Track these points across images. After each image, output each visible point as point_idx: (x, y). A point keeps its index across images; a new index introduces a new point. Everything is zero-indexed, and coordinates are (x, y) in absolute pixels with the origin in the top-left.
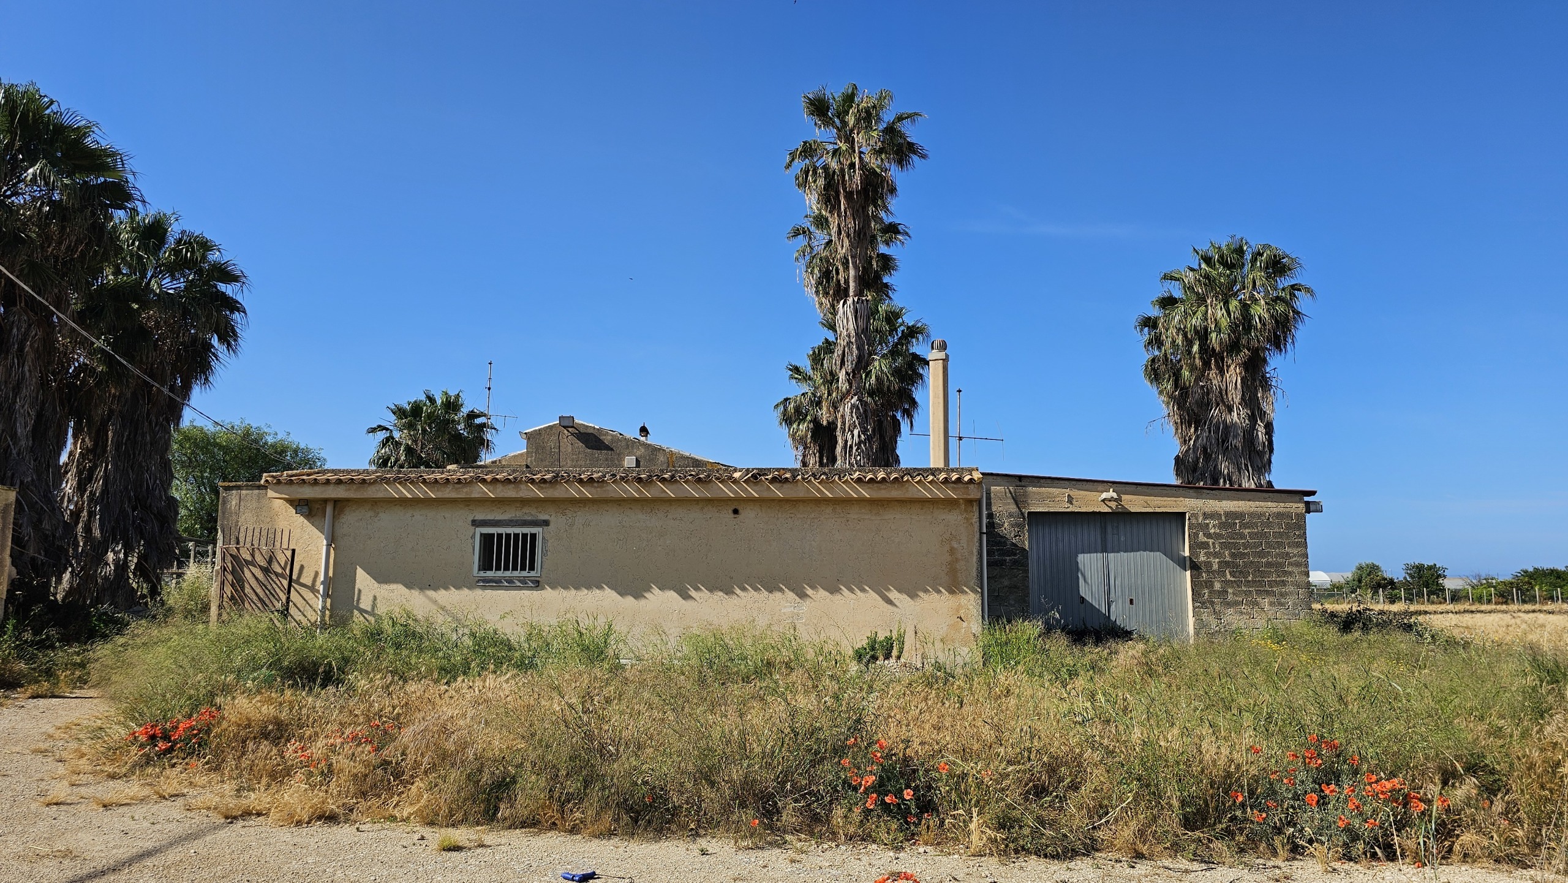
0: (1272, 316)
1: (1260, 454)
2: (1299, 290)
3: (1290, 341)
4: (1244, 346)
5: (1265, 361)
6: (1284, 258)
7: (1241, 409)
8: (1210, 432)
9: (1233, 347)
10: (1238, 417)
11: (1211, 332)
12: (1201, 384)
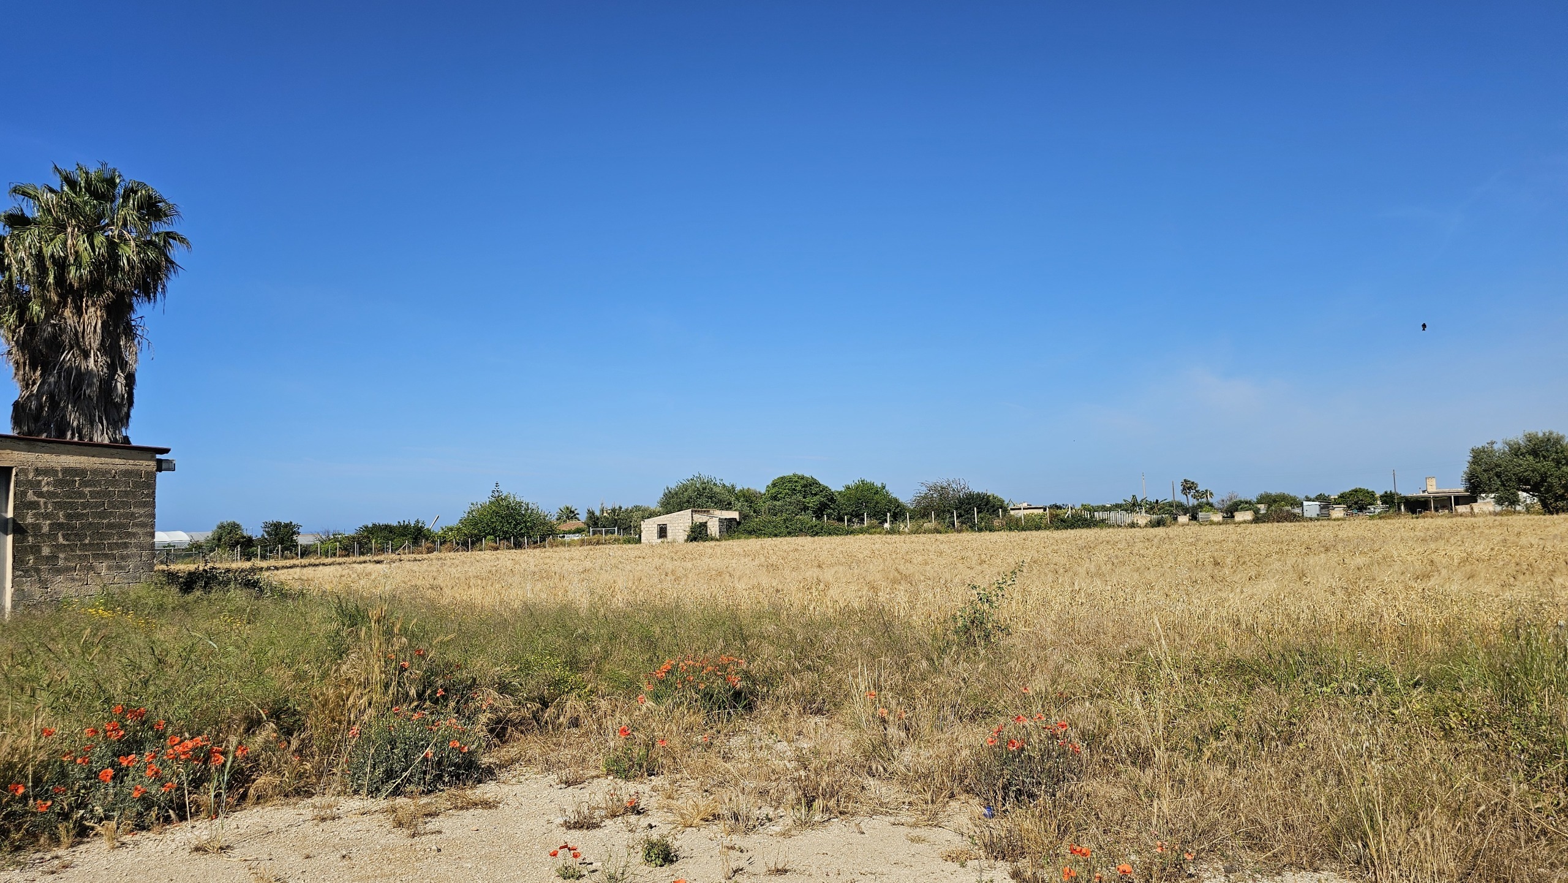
0: (142, 261)
1: (118, 407)
2: (174, 239)
3: (160, 290)
4: (108, 287)
5: (131, 308)
6: (160, 202)
7: (100, 356)
8: (59, 377)
9: (95, 286)
10: (95, 363)
11: (69, 265)
12: (52, 321)
